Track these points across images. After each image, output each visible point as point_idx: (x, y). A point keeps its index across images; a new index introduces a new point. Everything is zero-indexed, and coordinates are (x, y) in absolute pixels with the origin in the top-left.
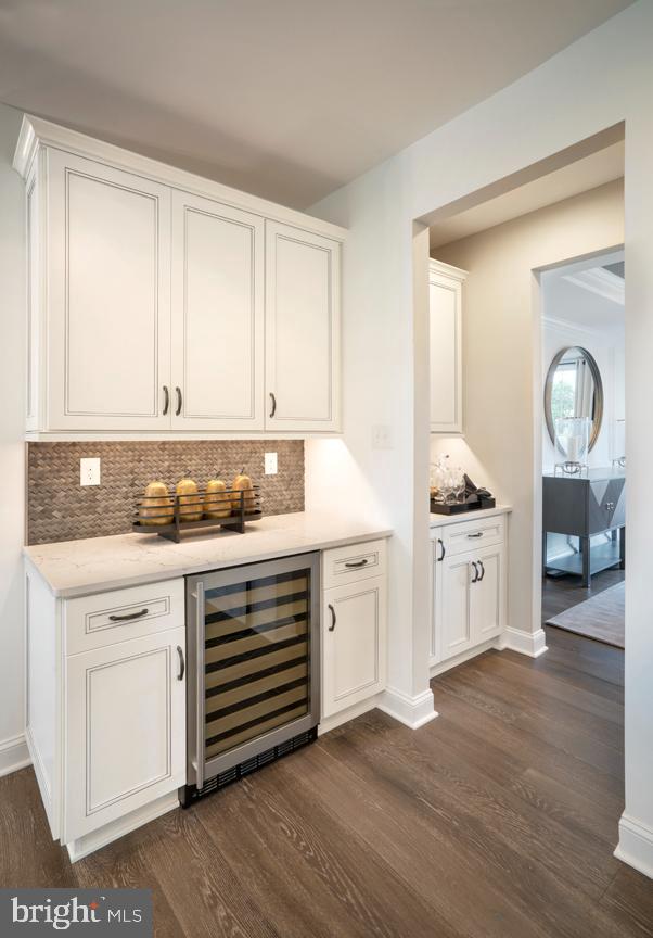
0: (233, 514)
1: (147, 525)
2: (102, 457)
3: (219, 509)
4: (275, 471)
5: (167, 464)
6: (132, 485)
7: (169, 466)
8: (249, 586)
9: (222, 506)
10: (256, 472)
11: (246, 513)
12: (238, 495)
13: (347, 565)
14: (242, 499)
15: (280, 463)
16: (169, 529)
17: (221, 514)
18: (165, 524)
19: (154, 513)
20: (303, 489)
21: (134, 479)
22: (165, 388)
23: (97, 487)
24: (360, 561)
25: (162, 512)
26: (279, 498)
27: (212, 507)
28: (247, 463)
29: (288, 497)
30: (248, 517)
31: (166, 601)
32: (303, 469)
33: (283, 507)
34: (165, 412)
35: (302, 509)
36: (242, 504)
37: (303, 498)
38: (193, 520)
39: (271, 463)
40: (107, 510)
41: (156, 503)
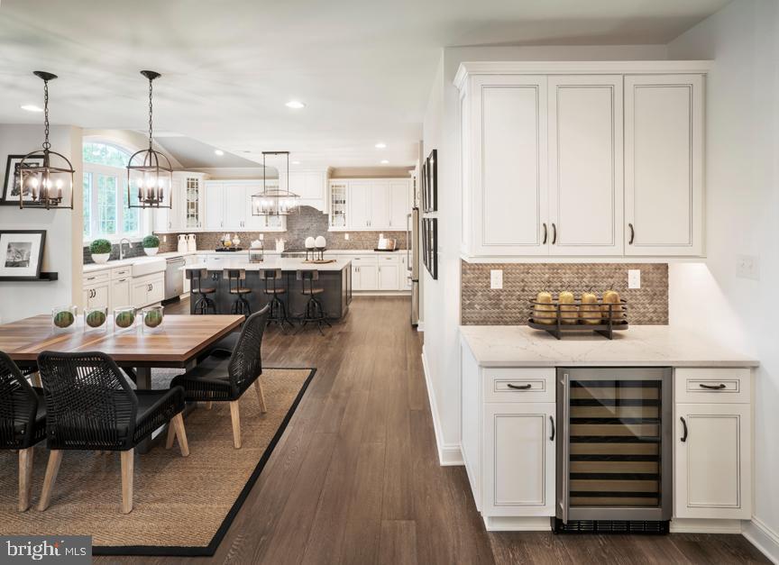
0: (603, 322)
1: (538, 323)
2: (503, 269)
3: (592, 317)
4: (638, 286)
5: (547, 276)
6: (523, 290)
7: (549, 278)
8: (617, 384)
9: (594, 315)
10: (620, 286)
11: (614, 323)
12: (607, 308)
13: (701, 386)
14: (610, 311)
15: (643, 279)
16: (553, 328)
17: (592, 321)
18: (550, 324)
19: (543, 315)
20: (667, 305)
21: (525, 286)
22: (544, 225)
23: (501, 290)
24: (718, 385)
25: (548, 315)
26: (642, 310)
27: (586, 315)
28: (612, 278)
29: (651, 310)
30: (615, 326)
31: (543, 382)
32: (668, 286)
33: (646, 319)
34: (545, 242)
35: (666, 323)
36: (610, 316)
37: (667, 313)
38: (571, 324)
39: (634, 280)
40: (506, 307)
41: (544, 308)
